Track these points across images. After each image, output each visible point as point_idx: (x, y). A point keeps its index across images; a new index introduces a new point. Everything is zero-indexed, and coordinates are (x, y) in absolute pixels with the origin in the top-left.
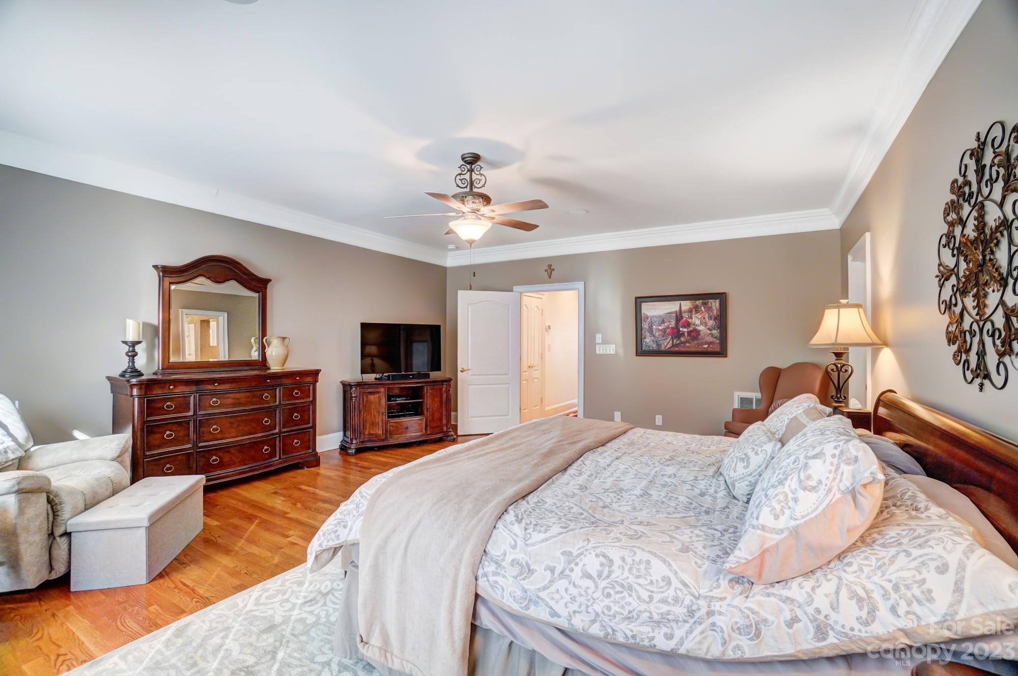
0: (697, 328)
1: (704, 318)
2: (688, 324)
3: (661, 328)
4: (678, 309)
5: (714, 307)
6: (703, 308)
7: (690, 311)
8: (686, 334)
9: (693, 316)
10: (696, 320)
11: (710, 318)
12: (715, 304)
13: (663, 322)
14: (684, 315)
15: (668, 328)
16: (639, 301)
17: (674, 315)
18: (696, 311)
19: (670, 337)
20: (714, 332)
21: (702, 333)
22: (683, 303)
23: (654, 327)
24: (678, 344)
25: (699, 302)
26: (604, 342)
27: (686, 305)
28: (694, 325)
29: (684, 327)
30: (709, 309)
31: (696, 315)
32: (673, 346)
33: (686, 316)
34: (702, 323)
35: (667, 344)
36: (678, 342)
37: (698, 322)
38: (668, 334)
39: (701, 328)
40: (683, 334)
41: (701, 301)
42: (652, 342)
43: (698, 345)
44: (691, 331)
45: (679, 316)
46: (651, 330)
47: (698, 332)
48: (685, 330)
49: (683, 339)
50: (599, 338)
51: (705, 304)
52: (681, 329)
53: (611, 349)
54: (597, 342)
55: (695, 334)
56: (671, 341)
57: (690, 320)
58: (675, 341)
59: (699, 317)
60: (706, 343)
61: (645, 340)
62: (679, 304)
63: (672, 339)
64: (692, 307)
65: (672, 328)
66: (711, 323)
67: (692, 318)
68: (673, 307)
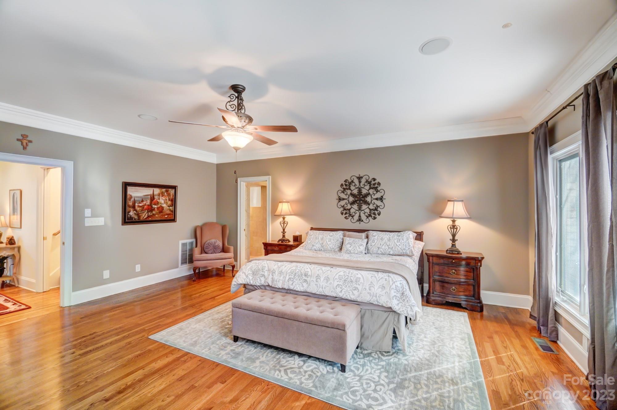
0: (162, 205)
1: (166, 200)
2: (157, 203)
3: (141, 205)
4: (152, 193)
5: (171, 194)
6: (166, 194)
7: (159, 195)
8: (156, 209)
9: (161, 198)
10: (162, 200)
11: (169, 200)
12: (172, 192)
13: (142, 201)
14: (155, 197)
15: (145, 205)
16: (126, 185)
17: (149, 197)
18: (162, 195)
19: (147, 211)
20: (171, 208)
21: (164, 208)
22: (155, 189)
23: (136, 204)
24: (151, 215)
25: (164, 190)
26: (94, 215)
27: (157, 191)
28: (161, 203)
29: (155, 204)
30: (169, 195)
31: (162, 198)
32: (148, 217)
33: (156, 197)
34: (164, 202)
35: (144, 215)
36: (151, 214)
37: (163, 202)
38: (146, 209)
39: (164, 205)
40: (154, 209)
41: (165, 189)
42: (134, 215)
43: (162, 215)
44: (159, 207)
45: (152, 198)
46: (134, 207)
47: (163, 208)
48: (156, 207)
49: (154, 212)
50: (88, 212)
51: (167, 191)
52: (153, 206)
53: (100, 221)
54: (86, 216)
55: (161, 210)
56: (147, 214)
57: (158, 201)
58: (149, 214)
59: (164, 199)
60: (167, 214)
61: (130, 213)
62: (152, 190)
63: (148, 212)
64: (160, 192)
65: (148, 205)
66: (169, 203)
67: (159, 199)
68: (148, 191)
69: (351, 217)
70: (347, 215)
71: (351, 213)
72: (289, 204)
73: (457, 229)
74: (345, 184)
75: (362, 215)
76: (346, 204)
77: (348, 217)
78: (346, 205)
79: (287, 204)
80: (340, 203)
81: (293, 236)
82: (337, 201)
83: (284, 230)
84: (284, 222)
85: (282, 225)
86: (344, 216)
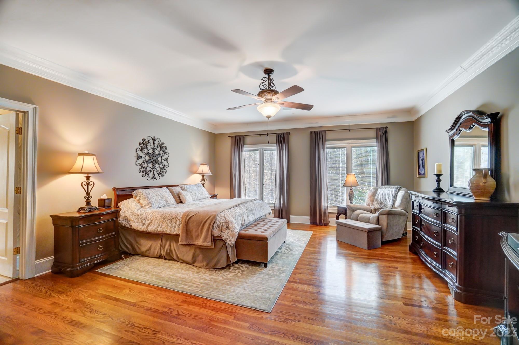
69: (147, 175)
70: (144, 173)
71: (147, 171)
72: (95, 157)
73: (205, 180)
74: (143, 143)
75: (155, 173)
76: (144, 162)
77: (145, 175)
78: (143, 164)
79: (92, 157)
80: (138, 161)
81: (98, 199)
82: (136, 159)
83: (88, 194)
84: (89, 183)
85: (86, 187)
86: (141, 174)
